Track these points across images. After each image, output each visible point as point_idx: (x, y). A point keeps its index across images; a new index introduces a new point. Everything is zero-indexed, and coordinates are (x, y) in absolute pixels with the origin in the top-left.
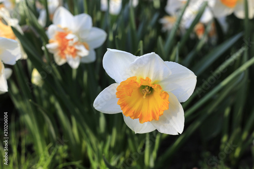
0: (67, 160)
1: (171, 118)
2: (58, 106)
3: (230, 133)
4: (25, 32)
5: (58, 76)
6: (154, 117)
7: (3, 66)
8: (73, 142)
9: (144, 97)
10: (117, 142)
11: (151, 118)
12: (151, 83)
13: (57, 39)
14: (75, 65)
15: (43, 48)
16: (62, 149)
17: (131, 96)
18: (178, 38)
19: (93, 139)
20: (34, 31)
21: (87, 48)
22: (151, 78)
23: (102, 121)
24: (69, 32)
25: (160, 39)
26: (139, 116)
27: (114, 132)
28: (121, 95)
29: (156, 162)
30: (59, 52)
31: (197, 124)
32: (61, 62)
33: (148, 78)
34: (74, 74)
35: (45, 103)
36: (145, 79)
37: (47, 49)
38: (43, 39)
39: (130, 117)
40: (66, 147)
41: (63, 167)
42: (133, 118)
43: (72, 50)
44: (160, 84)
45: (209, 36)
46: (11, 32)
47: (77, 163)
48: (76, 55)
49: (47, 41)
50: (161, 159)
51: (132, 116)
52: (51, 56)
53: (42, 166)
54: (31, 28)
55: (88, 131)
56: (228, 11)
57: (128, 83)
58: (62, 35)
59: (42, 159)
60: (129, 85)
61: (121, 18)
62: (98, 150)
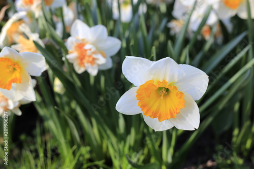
0: (90, 160)
1: (187, 115)
2: (79, 111)
3: (240, 126)
4: (46, 45)
5: (78, 83)
6: (172, 116)
7: (30, 78)
8: (95, 143)
9: (162, 98)
10: (136, 142)
11: (169, 117)
12: (168, 84)
13: (76, 50)
14: (93, 72)
15: (64, 59)
16: (85, 150)
17: (149, 97)
18: (186, 41)
19: (114, 140)
20: (54, 43)
21: (104, 56)
22: (167, 80)
23: (121, 122)
24: (87, 43)
25: (170, 43)
26: (158, 115)
27: (133, 131)
28: (141, 97)
29: (173, 157)
30: (79, 61)
31: (210, 120)
32: (80, 70)
33: (164, 80)
34: (92, 81)
35: (67, 109)
36: (161, 81)
37: (67, 60)
38: (63, 50)
39: (150, 117)
40: (88, 148)
41: (88, 167)
42: (152, 117)
43: (91, 59)
44: (176, 85)
45: (215, 37)
46: (33, 45)
47: (100, 163)
48: (94, 63)
49: (67, 52)
50: (177, 154)
51: (152, 116)
52: (71, 66)
53: (68, 167)
54: (51, 40)
55: (109, 132)
56: (232, 13)
57: (146, 86)
58: (80, 46)
59: (67, 161)
60: (147, 87)
61: (132, 25)
62: (119, 150)
